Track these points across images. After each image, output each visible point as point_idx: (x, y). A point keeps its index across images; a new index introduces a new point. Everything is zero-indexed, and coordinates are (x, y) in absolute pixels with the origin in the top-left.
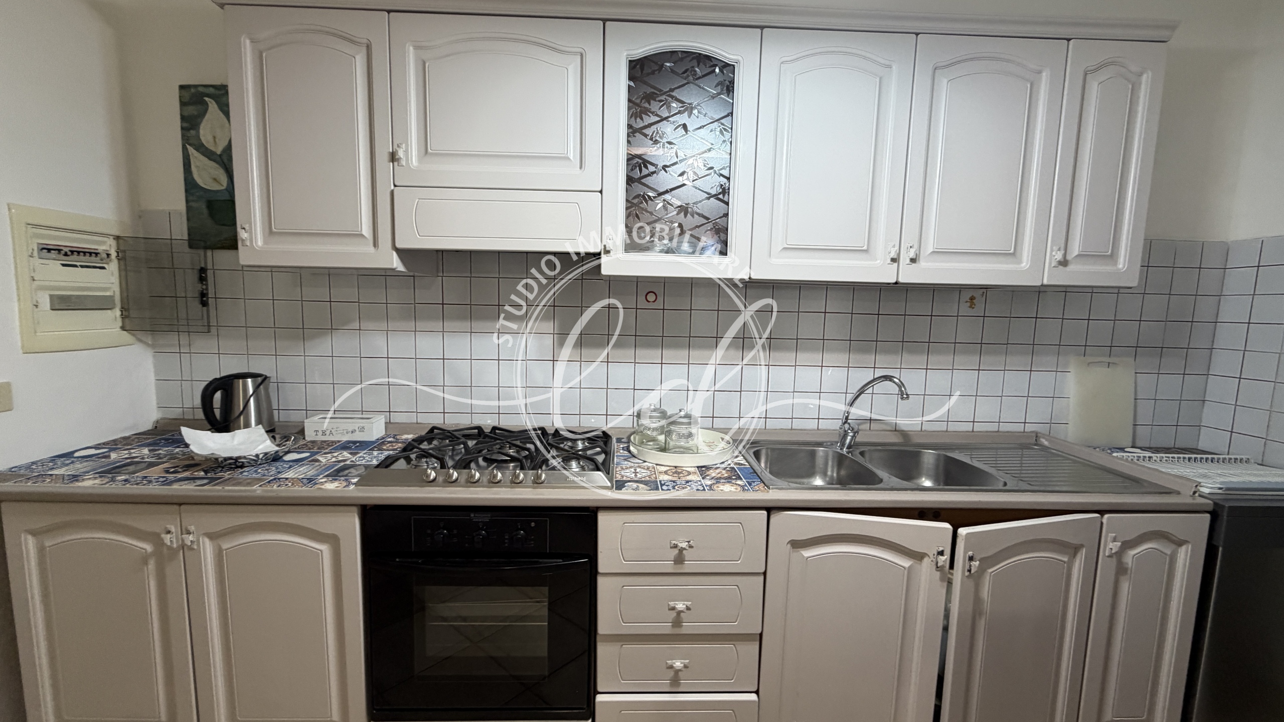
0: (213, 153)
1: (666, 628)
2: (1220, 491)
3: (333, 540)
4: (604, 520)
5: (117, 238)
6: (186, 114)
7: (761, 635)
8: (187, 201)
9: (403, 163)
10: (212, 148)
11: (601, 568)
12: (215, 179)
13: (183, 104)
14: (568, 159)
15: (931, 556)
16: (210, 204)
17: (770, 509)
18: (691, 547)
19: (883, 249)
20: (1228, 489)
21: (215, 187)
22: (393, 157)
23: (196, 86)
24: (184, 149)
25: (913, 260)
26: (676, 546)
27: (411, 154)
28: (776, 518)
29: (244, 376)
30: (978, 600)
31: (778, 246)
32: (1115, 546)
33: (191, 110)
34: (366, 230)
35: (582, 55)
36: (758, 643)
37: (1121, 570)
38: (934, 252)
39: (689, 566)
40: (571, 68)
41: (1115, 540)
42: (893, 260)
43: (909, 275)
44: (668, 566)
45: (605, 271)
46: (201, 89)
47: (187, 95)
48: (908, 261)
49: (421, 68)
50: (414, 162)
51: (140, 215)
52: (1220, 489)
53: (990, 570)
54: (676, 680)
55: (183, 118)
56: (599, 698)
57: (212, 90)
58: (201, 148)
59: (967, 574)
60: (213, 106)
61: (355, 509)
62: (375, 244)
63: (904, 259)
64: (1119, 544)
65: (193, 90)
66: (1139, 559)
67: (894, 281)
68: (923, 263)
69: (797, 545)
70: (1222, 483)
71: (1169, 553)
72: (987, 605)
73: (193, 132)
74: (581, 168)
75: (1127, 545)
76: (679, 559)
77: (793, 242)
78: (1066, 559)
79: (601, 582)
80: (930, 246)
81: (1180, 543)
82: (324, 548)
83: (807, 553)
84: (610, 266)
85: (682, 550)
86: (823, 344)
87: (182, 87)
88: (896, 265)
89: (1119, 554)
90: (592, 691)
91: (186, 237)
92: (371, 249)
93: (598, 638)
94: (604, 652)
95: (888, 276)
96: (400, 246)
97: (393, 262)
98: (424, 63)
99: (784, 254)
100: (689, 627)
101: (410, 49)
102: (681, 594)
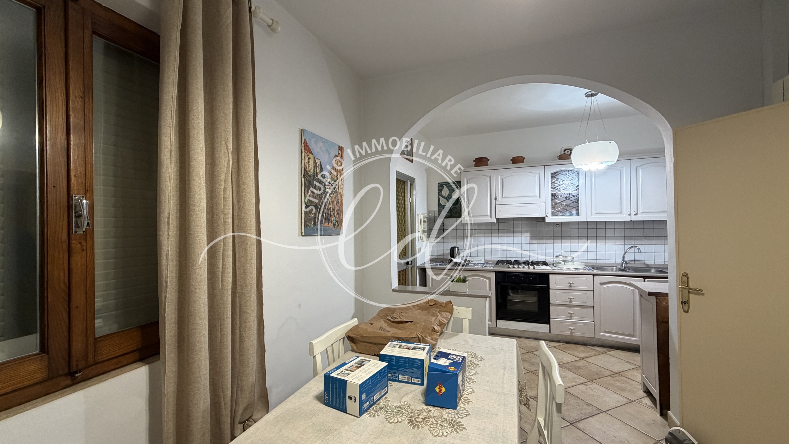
0: (445, 197)
1: (568, 303)
3: (489, 279)
4: (551, 276)
5: (427, 217)
7: (594, 306)
8: (439, 208)
9: (498, 200)
10: (444, 196)
11: (551, 287)
13: (439, 187)
14: (536, 196)
17: (594, 275)
18: (573, 283)
19: (626, 211)
22: (496, 199)
24: (439, 197)
25: (635, 215)
26: (569, 283)
27: (499, 198)
28: (596, 277)
29: (456, 247)
31: (594, 212)
33: (440, 188)
34: (489, 214)
35: (539, 174)
36: (593, 308)
38: (642, 212)
39: (573, 288)
40: (537, 176)
42: (629, 215)
43: (634, 218)
44: (568, 288)
45: (546, 221)
46: (443, 184)
47: (439, 185)
50: (500, 200)
51: (429, 212)
54: (571, 317)
55: (439, 190)
56: (551, 319)
57: (445, 183)
58: (442, 196)
60: (445, 187)
61: (494, 272)
62: (491, 217)
63: (633, 214)
65: (441, 184)
67: (630, 220)
68: (639, 215)
69: (602, 284)
73: (440, 193)
74: (540, 197)
76: (570, 286)
77: (598, 212)
79: (551, 291)
80: (640, 211)
82: (487, 280)
83: (605, 286)
84: (547, 220)
85: (571, 284)
86: (615, 238)
87: (438, 183)
88: (630, 216)
90: (549, 318)
92: (490, 218)
93: (550, 304)
94: (552, 308)
95: (628, 219)
96: (497, 217)
97: (495, 221)
98: (502, 179)
99: (596, 215)
100: (573, 303)
101: (499, 176)
102: (571, 294)
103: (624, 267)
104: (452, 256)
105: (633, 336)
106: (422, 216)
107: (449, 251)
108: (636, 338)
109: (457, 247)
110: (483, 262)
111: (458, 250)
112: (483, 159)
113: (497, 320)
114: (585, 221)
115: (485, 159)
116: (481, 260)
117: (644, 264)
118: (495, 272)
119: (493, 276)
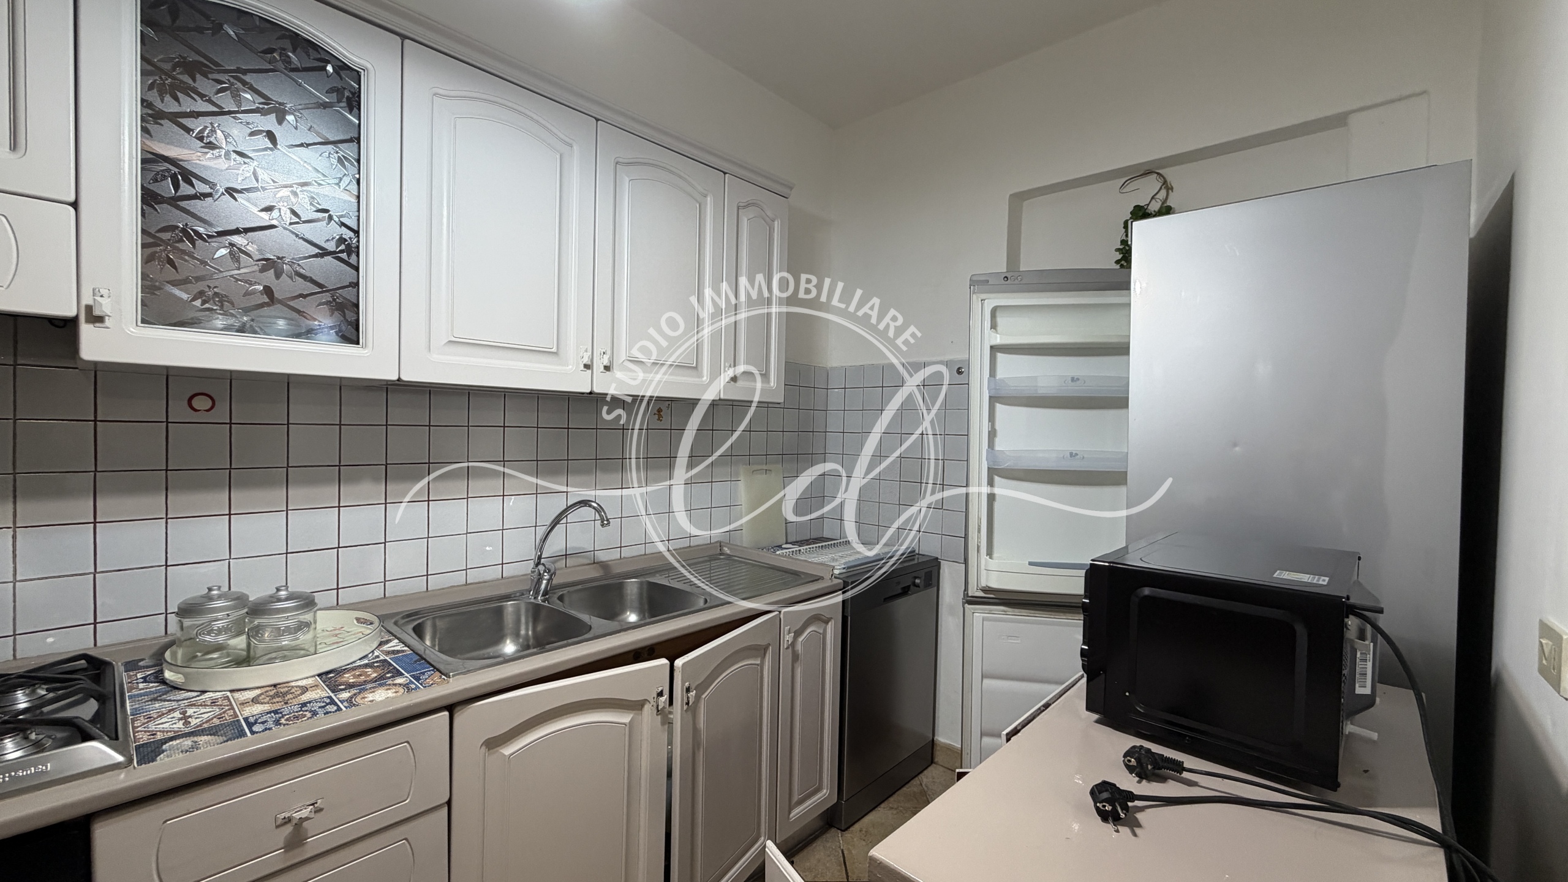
2: (844, 571)
4: (108, 836)
15: (652, 701)
17: (451, 708)
18: (314, 812)
19: (575, 352)
20: (849, 568)
25: (607, 368)
26: (284, 820)
28: (465, 716)
30: (696, 730)
31: (442, 337)
32: (789, 638)
37: (795, 657)
39: (320, 841)
41: (789, 632)
42: (587, 367)
43: (604, 385)
44: (276, 858)
45: (88, 353)
48: (602, 369)
52: (844, 568)
53: (704, 696)
59: (685, 707)
63: (598, 367)
64: (793, 634)
66: (804, 643)
67: (589, 391)
69: (493, 744)
70: (844, 564)
71: (821, 631)
72: (703, 736)
75: (798, 633)
76: (297, 837)
78: (759, 662)
81: (827, 622)
83: (508, 750)
84: (99, 347)
88: (589, 372)
89: (793, 645)
95: (580, 384)
99: (450, 349)
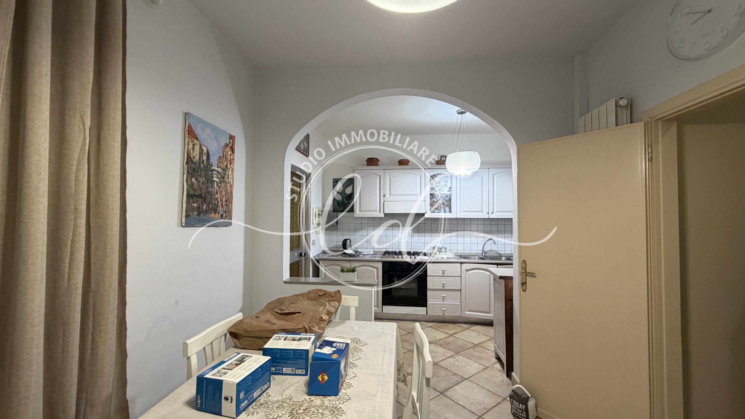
1: (441, 288)
3: (377, 268)
6: (334, 184)
7: (461, 290)
9: (386, 197)
11: (428, 274)
12: (339, 198)
14: (418, 195)
16: (338, 203)
18: (446, 271)
19: (485, 211)
21: (339, 199)
22: (384, 196)
23: (336, 179)
25: (492, 213)
26: (442, 270)
27: (387, 195)
31: (462, 211)
34: (378, 210)
35: (420, 175)
36: (460, 292)
38: (496, 211)
39: (445, 275)
40: (419, 178)
42: (487, 213)
44: (441, 274)
46: (337, 179)
47: (334, 181)
48: (491, 213)
49: (389, 179)
50: (388, 197)
54: (443, 300)
56: (428, 302)
57: (339, 180)
61: (381, 262)
62: (380, 212)
63: (490, 213)
65: (336, 180)
67: (488, 217)
68: (494, 214)
69: (467, 270)
73: (335, 188)
76: (443, 273)
77: (465, 210)
79: (428, 278)
80: (495, 210)
82: (375, 270)
83: (469, 272)
85: (444, 271)
86: (478, 231)
87: (334, 179)
88: (488, 214)
90: (426, 301)
91: (332, 210)
93: (427, 290)
94: (429, 293)
95: (487, 217)
96: (385, 212)
97: (383, 216)
98: (390, 178)
99: (464, 212)
100: (446, 288)
101: (388, 176)
102: (444, 280)
103: (484, 256)
104: (344, 247)
105: (489, 313)
106: (317, 210)
107: (341, 243)
108: (491, 314)
109: (349, 240)
110: (372, 253)
111: (350, 242)
112: (374, 160)
113: (383, 306)
114: (456, 217)
115: (376, 160)
116: (370, 251)
117: (498, 253)
118: (383, 262)
119: (380, 266)
